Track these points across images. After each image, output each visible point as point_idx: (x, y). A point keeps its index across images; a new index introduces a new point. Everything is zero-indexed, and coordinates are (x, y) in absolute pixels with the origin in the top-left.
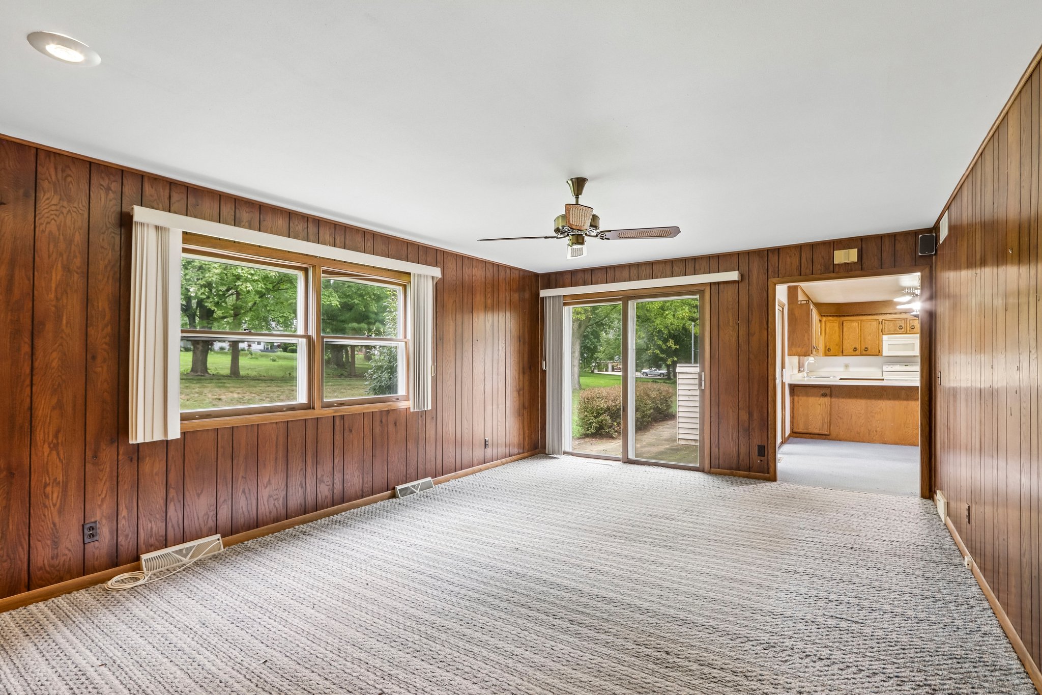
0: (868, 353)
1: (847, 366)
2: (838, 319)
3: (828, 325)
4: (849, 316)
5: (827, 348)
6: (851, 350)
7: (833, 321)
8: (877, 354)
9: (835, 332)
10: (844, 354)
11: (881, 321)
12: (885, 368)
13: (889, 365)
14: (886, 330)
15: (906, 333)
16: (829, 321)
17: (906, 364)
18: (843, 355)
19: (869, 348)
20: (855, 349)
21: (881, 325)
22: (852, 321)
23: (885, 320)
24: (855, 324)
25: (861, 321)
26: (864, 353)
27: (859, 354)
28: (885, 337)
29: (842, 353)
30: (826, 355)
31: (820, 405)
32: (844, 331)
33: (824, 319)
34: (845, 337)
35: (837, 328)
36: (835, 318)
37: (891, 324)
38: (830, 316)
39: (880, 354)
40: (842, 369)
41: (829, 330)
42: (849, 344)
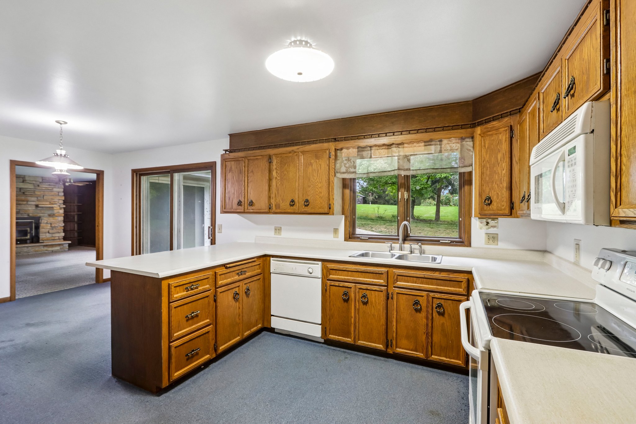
41: (488, 153)
42: (522, 183)
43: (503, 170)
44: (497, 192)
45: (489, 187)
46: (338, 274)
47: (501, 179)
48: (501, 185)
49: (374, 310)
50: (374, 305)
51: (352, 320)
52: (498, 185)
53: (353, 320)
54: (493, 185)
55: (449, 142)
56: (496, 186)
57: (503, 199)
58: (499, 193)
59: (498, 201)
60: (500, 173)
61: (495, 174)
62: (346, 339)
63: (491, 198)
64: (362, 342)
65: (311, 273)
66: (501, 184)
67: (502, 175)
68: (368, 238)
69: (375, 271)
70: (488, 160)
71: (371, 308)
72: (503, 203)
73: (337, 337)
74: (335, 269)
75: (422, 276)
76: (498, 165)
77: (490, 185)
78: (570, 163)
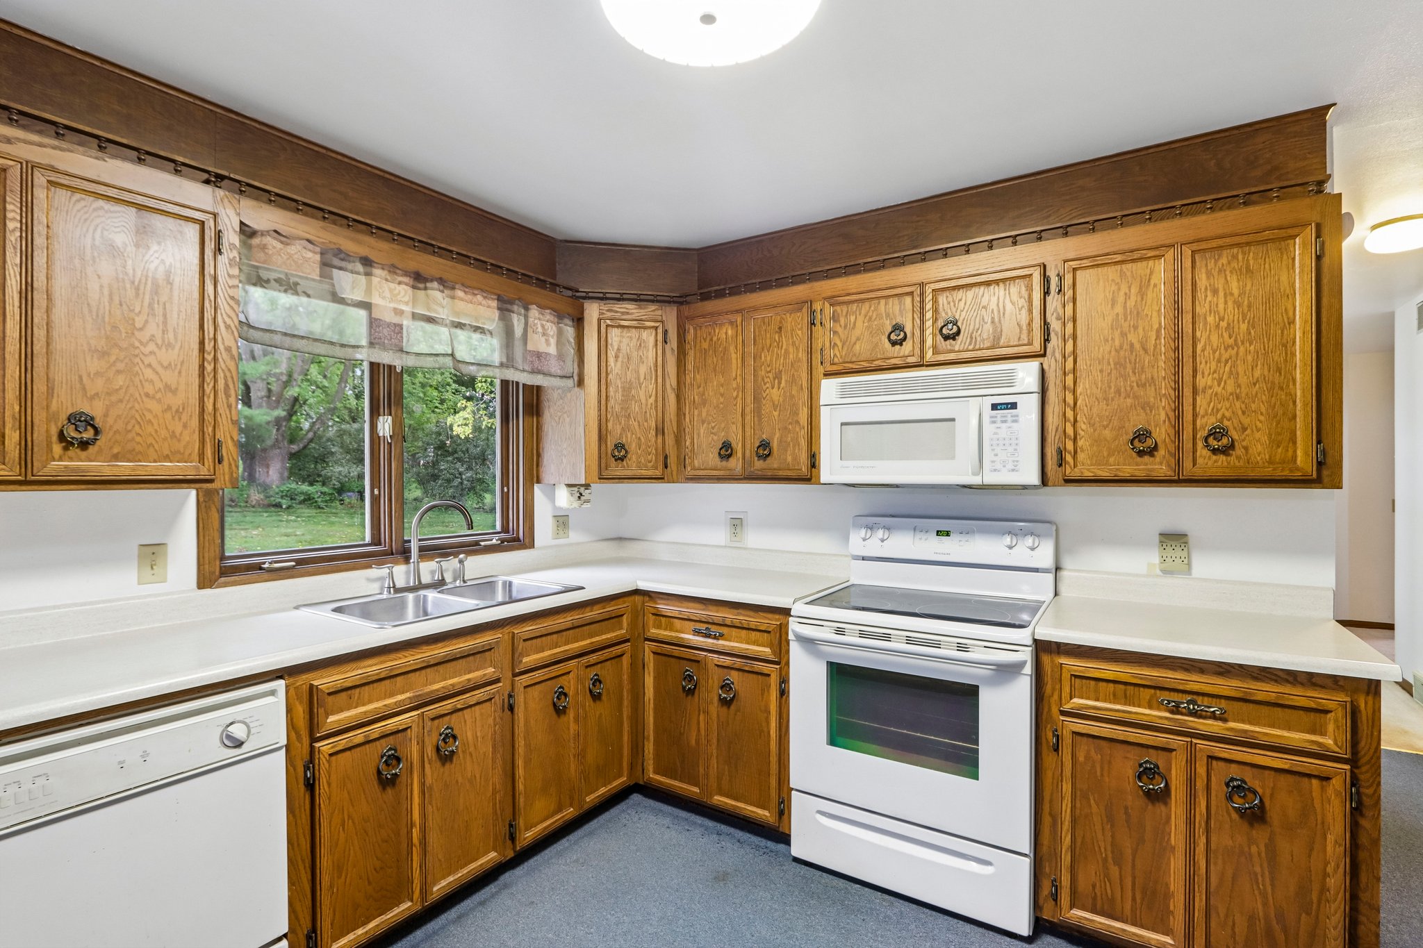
0: (771, 467)
1: (737, 524)
5: (610, 446)
6: (712, 458)
7: (639, 324)
9: (652, 369)
11: (817, 307)
12: (860, 542)
13: (871, 527)
15: (920, 365)
16: (619, 322)
18: (686, 478)
19: (774, 446)
22: (717, 320)
23: (835, 302)
24: (726, 334)
25: (746, 312)
26: (758, 468)
27: (739, 471)
28: (829, 389)
29: (684, 469)
32: (689, 366)
34: (693, 394)
35: (658, 355)
36: (652, 307)
37: (860, 317)
38: (624, 298)
39: (816, 473)
41: (620, 360)
42: (705, 425)
43: (650, 397)
44: (638, 435)
45: (620, 424)
46: (359, 698)
47: (646, 412)
48: (646, 424)
49: (473, 762)
50: (472, 749)
51: (415, 835)
52: (639, 422)
53: (416, 833)
54: (628, 421)
55: (541, 317)
56: (636, 424)
57: (650, 450)
58: (642, 438)
59: (639, 452)
60: (644, 401)
61: (633, 402)
62: (396, 911)
63: (626, 447)
64: (443, 883)
65: (239, 744)
66: (646, 421)
67: (647, 405)
68: (293, 563)
69: (470, 649)
70: (620, 373)
71: (465, 762)
72: (649, 457)
73: (360, 931)
74: (350, 685)
75: (569, 625)
76: (640, 387)
77: (623, 422)
78: (999, 419)
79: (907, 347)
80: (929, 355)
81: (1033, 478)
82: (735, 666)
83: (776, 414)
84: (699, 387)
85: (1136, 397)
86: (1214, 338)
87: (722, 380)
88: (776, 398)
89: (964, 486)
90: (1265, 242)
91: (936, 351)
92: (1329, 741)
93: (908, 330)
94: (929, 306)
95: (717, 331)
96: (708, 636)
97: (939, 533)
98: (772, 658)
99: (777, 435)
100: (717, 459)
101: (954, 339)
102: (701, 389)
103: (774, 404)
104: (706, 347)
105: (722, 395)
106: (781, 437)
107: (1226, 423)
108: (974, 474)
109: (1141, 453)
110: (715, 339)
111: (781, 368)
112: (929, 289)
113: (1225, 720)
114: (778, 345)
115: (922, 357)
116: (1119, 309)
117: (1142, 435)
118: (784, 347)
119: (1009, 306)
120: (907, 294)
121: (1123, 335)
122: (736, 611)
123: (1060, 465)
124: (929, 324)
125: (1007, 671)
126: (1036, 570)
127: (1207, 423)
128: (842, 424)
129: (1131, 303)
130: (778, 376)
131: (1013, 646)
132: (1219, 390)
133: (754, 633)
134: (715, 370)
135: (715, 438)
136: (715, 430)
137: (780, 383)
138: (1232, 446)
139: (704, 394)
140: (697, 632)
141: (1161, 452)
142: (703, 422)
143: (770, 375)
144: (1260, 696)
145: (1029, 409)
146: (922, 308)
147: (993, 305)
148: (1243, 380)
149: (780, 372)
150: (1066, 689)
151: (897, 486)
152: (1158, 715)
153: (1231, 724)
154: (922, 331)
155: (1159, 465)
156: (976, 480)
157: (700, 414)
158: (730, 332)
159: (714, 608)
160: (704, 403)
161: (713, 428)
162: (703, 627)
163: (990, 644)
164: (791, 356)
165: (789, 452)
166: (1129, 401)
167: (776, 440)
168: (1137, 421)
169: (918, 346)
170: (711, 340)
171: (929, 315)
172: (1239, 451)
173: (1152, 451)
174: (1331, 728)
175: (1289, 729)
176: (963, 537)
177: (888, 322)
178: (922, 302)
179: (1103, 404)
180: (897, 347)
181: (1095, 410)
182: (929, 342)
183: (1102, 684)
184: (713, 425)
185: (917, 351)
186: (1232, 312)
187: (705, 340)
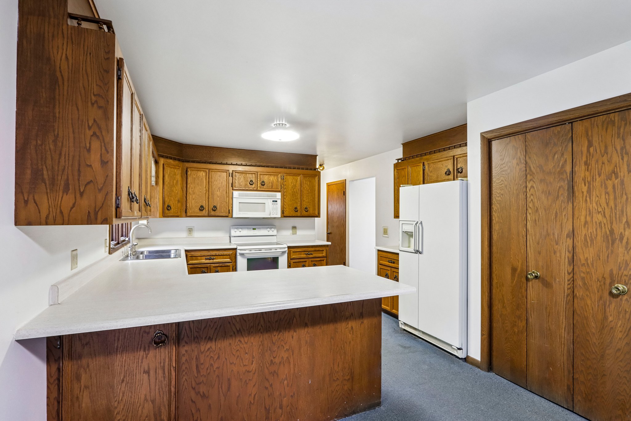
0: (217, 213)
1: (190, 230)
2: (181, 164)
3: (168, 170)
4: (194, 162)
5: (166, 206)
6: (197, 210)
7: (174, 167)
8: (227, 215)
9: (177, 182)
10: (188, 214)
11: (231, 172)
12: (234, 232)
13: (237, 228)
14: (237, 184)
15: (257, 190)
16: (169, 165)
17: (254, 227)
18: (187, 216)
19: (218, 207)
20: (202, 208)
21: (231, 178)
22: (199, 169)
23: (236, 172)
24: (202, 174)
25: (209, 169)
26: (213, 213)
27: (206, 214)
28: (236, 194)
29: (186, 213)
30: (164, 215)
31: (147, 372)
32: (189, 182)
33: (162, 161)
34: (190, 190)
35: (179, 177)
36: (177, 162)
37: (242, 177)
38: (171, 158)
39: (230, 215)
40: (184, 235)
41: (169, 178)
42: (194, 200)
43: (177, 190)
44: (174, 203)
45: (169, 199)
52: (174, 198)
54: (171, 198)
57: (176, 207)
60: (175, 192)
61: (172, 192)
70: (169, 182)
72: (176, 209)
76: (174, 187)
78: (274, 204)
79: (253, 186)
80: (259, 188)
81: (279, 215)
82: (220, 266)
83: (218, 199)
84: (192, 189)
85: (295, 201)
86: (306, 192)
87: (201, 188)
88: (218, 195)
89: (263, 218)
90: (312, 177)
91: (260, 188)
92: (324, 255)
93: (254, 181)
94: (259, 177)
95: (199, 173)
96: (210, 259)
97: (253, 229)
98: (231, 261)
99: (219, 204)
100: (198, 211)
101: (264, 186)
102: (193, 189)
103: (218, 196)
104: (195, 177)
105: (200, 192)
106: (220, 205)
107: (307, 207)
108: (269, 215)
109: (296, 212)
110: (198, 175)
111: (220, 186)
112: (259, 173)
113: (313, 255)
114: (219, 180)
115: (257, 188)
116: (293, 184)
117: (296, 208)
118: (221, 181)
119: (274, 180)
120: (254, 174)
121: (293, 189)
122: (219, 251)
123: (283, 213)
124: (259, 181)
125: (283, 253)
126: (273, 236)
127: (305, 206)
128: (239, 203)
129: (294, 184)
130: (219, 188)
131: (285, 248)
132: (306, 201)
133: (225, 256)
134: (198, 184)
135: (198, 204)
136: (197, 202)
137: (220, 190)
138: (308, 211)
139: (194, 191)
140: (206, 259)
141: (299, 211)
142: (193, 199)
143: (217, 188)
144: (317, 250)
145: (279, 202)
146: (257, 178)
147: (271, 180)
148: (309, 200)
149: (220, 187)
150: (292, 255)
151: (248, 218)
152: (304, 256)
153: (314, 255)
154: (257, 183)
155: (298, 214)
156: (269, 216)
157: (192, 197)
158: (203, 174)
159: (212, 252)
160: (194, 193)
161: (197, 201)
162: (209, 257)
163: (280, 248)
164: (223, 184)
165: (222, 209)
166: (294, 202)
167: (218, 206)
168: (295, 206)
169: (256, 186)
170: (197, 175)
171: (259, 179)
172: (309, 211)
173: (297, 211)
174: (324, 253)
175: (320, 254)
176: (259, 230)
177: (249, 179)
178: (257, 176)
179: (290, 202)
180: (251, 185)
181: (289, 203)
182: (259, 185)
183: (297, 253)
184: (197, 200)
185: (256, 187)
186: (308, 188)
187: (194, 175)
